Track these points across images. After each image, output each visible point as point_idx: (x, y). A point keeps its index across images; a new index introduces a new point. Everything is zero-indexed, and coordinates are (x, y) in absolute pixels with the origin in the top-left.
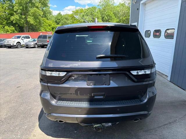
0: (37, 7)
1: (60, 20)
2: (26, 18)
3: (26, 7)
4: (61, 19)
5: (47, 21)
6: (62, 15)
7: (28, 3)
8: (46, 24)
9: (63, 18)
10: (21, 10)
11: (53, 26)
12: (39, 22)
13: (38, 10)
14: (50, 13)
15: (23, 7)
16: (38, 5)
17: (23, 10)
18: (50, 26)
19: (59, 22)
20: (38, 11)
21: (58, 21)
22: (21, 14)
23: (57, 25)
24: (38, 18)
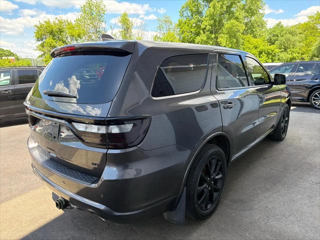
0: (237, 18)
1: (277, 36)
2: (216, 38)
3: (220, 21)
4: (280, 34)
5: (253, 40)
6: (285, 26)
7: (223, 14)
8: (249, 45)
9: (284, 32)
10: (211, 25)
11: (261, 48)
12: (236, 43)
13: (237, 23)
14: (262, 25)
15: (215, 21)
16: (240, 14)
17: (215, 25)
18: (256, 48)
19: (275, 41)
20: (237, 25)
21: (273, 38)
22: (211, 33)
23: (270, 45)
24: (235, 36)
